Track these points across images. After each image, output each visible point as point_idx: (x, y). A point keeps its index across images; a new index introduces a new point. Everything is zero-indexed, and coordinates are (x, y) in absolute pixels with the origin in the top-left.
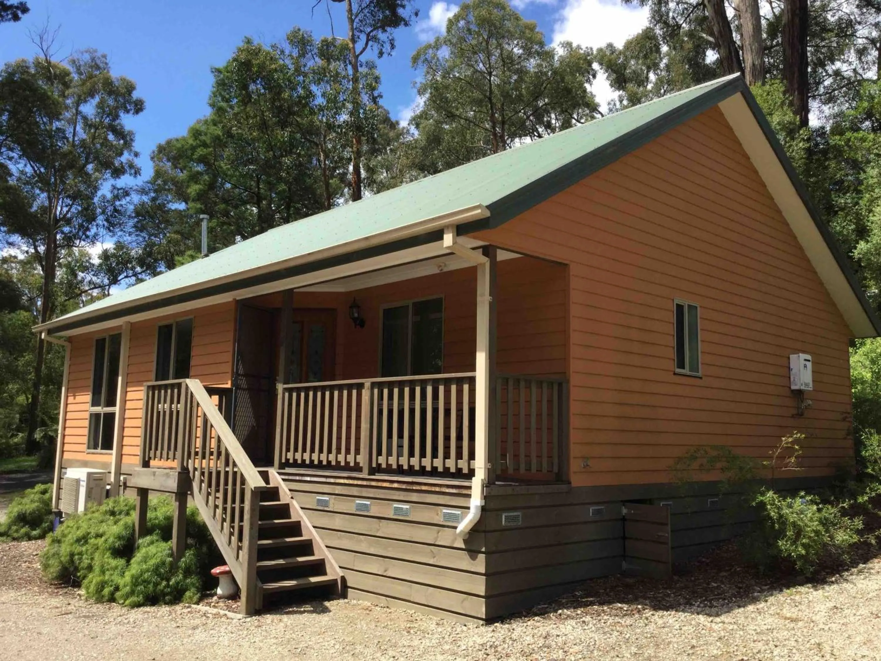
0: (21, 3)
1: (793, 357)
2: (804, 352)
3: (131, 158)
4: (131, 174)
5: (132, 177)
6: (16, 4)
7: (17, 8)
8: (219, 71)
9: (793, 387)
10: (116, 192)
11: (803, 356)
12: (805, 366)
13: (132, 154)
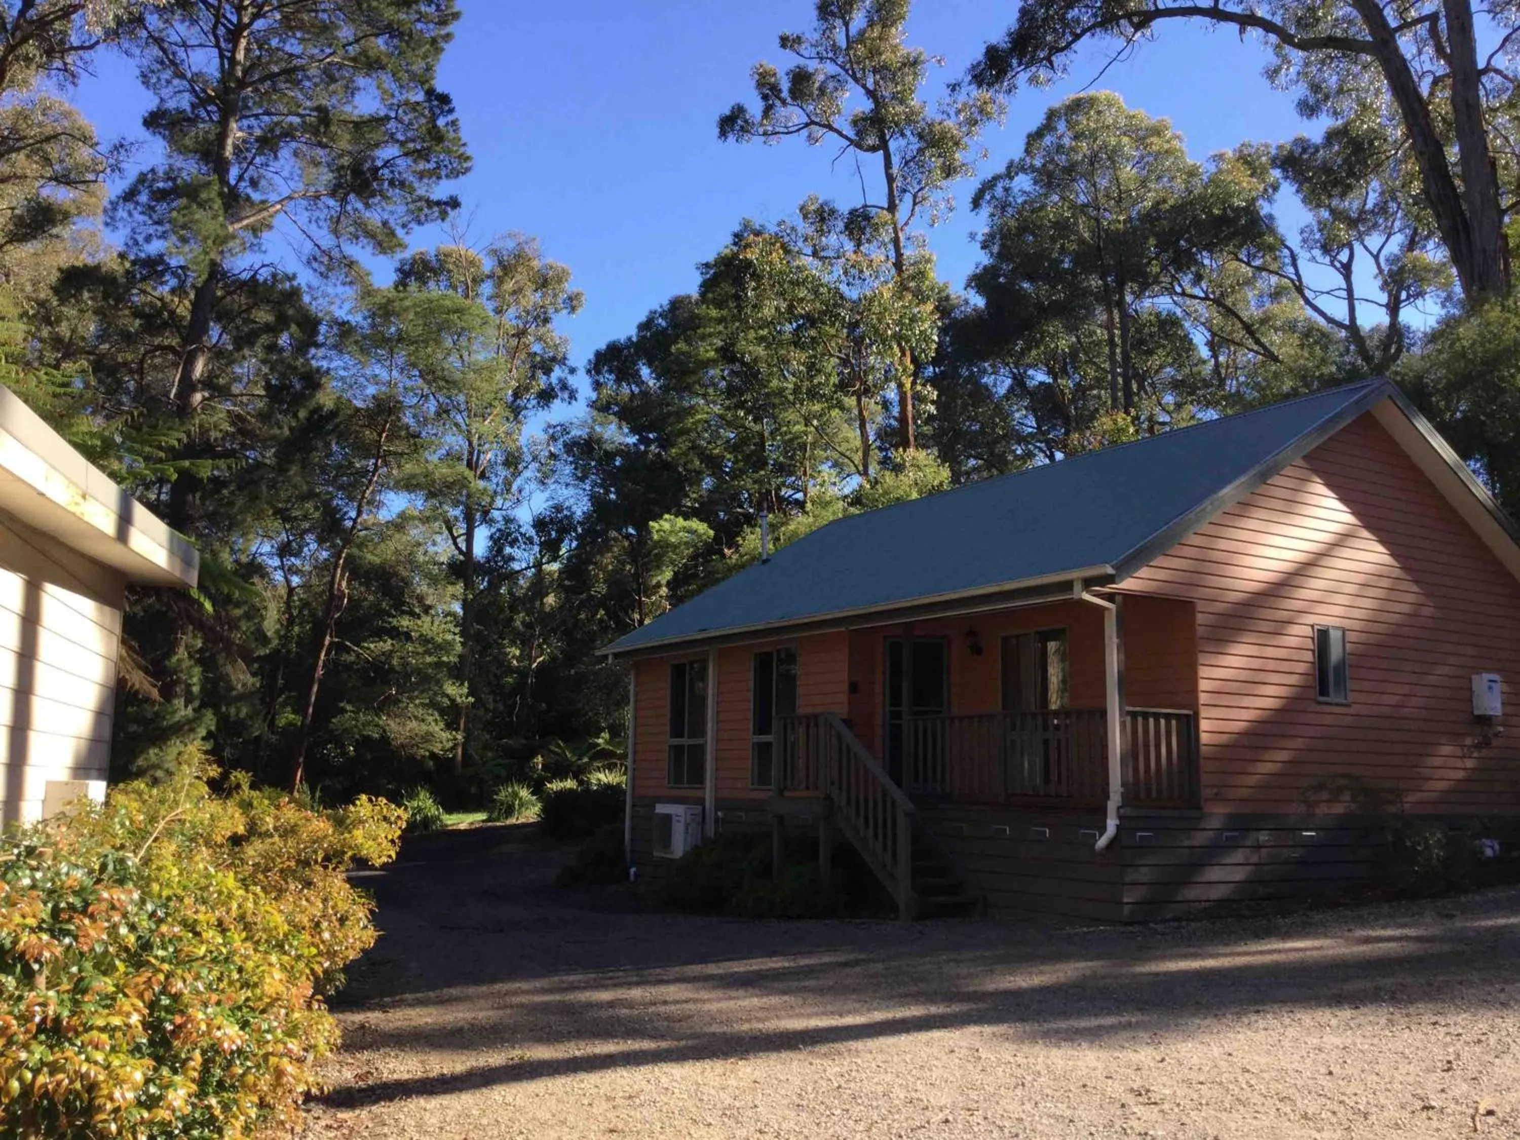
0: (451, 198)
1: (1475, 678)
2: (1488, 670)
3: (563, 375)
4: (563, 400)
5: (565, 404)
6: (444, 199)
7: (446, 203)
8: (707, 265)
9: (1476, 713)
10: (551, 431)
11: (1486, 676)
12: (1490, 688)
13: (567, 371)
